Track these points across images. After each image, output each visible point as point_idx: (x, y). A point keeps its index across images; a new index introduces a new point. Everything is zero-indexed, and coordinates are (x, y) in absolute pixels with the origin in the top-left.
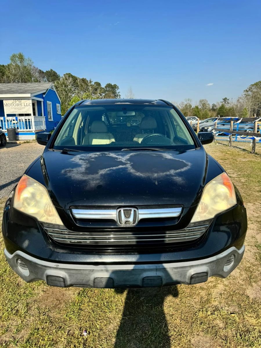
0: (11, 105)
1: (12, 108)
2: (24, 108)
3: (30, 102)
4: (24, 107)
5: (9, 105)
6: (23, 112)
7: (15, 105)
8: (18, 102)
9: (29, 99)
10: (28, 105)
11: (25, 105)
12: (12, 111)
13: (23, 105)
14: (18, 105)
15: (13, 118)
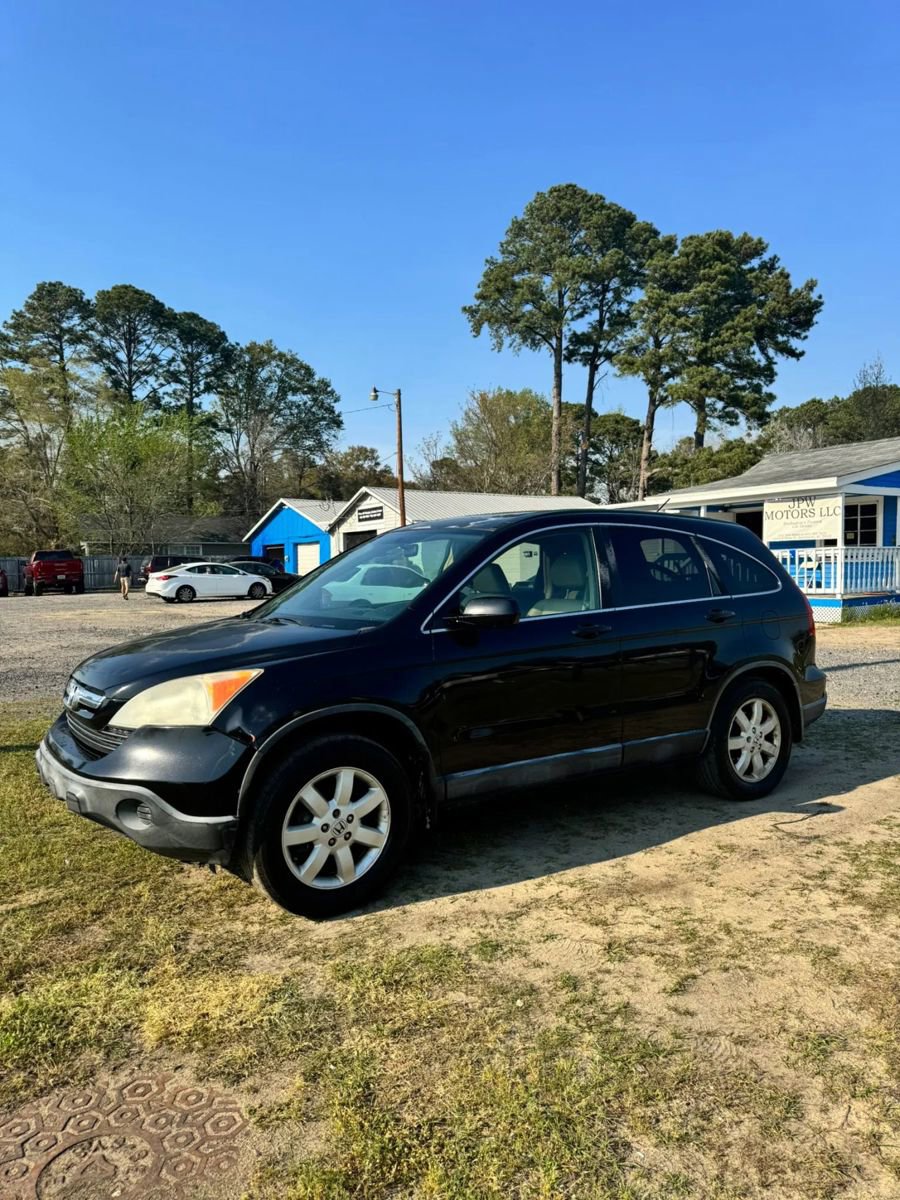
0: (785, 514)
1: (785, 524)
2: (821, 522)
3: (838, 503)
4: (820, 519)
5: (779, 515)
6: (814, 534)
7: (795, 514)
8: (804, 505)
9: (834, 495)
10: (831, 512)
11: (825, 512)
12: (787, 532)
13: (817, 512)
14: (803, 514)
15: (784, 554)
